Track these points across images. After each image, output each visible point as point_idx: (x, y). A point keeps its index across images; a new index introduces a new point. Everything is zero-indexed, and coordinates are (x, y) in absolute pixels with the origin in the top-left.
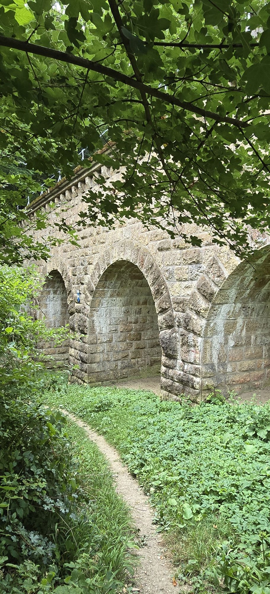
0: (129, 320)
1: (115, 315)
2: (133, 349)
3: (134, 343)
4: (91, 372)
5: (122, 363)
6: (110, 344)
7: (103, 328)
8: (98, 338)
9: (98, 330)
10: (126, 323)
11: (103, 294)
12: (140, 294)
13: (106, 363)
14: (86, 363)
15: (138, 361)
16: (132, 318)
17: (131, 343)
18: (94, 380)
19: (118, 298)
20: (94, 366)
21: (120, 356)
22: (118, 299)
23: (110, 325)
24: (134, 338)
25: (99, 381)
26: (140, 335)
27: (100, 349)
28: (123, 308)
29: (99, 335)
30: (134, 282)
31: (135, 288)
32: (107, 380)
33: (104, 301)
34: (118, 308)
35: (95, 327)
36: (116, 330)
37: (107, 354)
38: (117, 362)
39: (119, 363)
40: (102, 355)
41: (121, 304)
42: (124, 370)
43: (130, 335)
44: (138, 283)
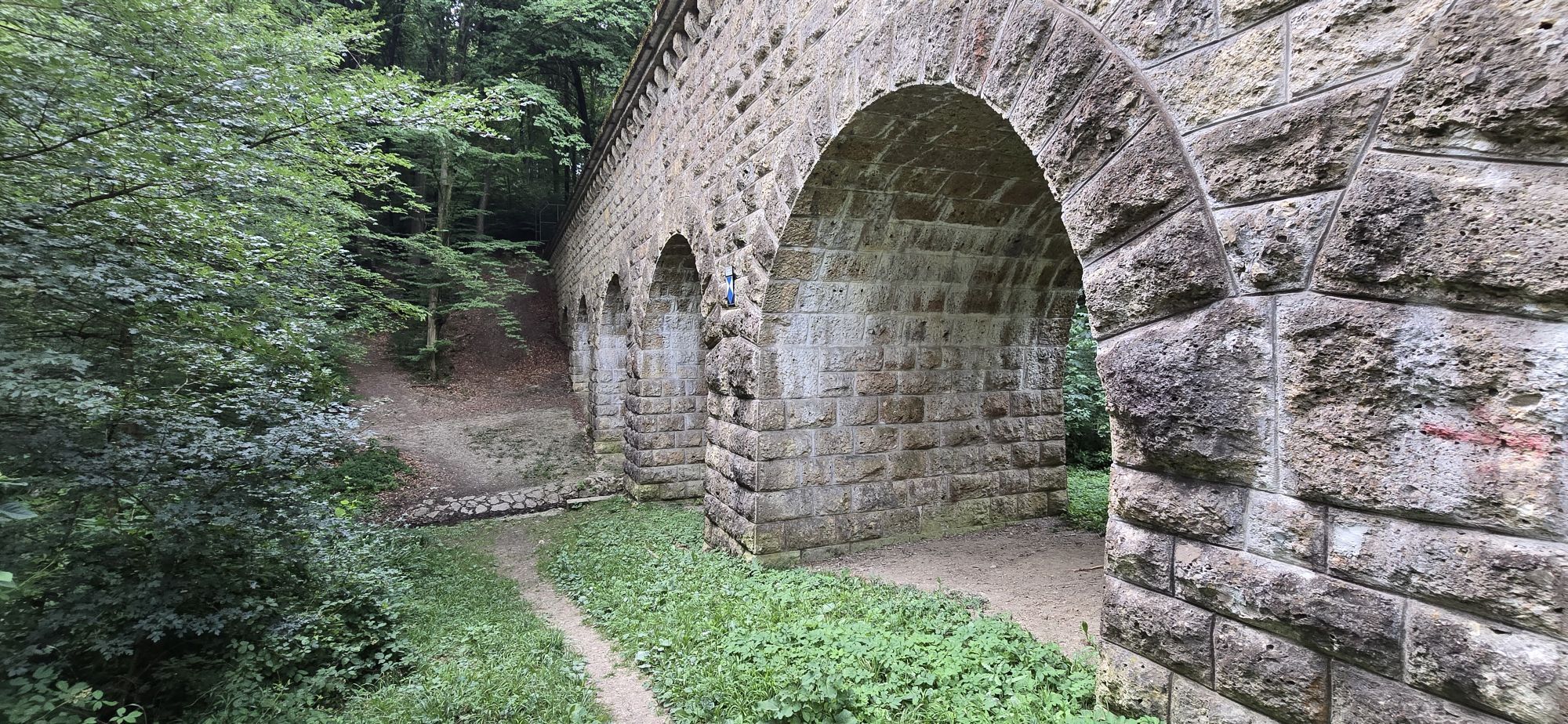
0: (887, 358)
1: (841, 339)
2: (898, 448)
3: (903, 432)
4: (765, 520)
5: (865, 492)
6: (826, 430)
7: (807, 382)
8: (790, 410)
9: (788, 387)
10: (879, 367)
11: (805, 267)
12: (922, 272)
13: (815, 490)
14: (752, 490)
15: (912, 488)
16: (897, 351)
17: (893, 431)
18: (775, 543)
19: (852, 285)
20: (777, 499)
21: (860, 468)
22: (855, 286)
23: (827, 370)
24: (903, 413)
25: (793, 548)
26: (919, 403)
27: (796, 445)
28: (869, 320)
29: (794, 402)
30: (908, 229)
31: (908, 251)
32: (817, 545)
33: (808, 292)
34: (852, 316)
35: (779, 377)
36: (845, 388)
37: (819, 464)
38: (847, 488)
39: (856, 493)
40: (800, 467)
41: (861, 303)
42: (871, 515)
43: (890, 403)
44: (918, 232)
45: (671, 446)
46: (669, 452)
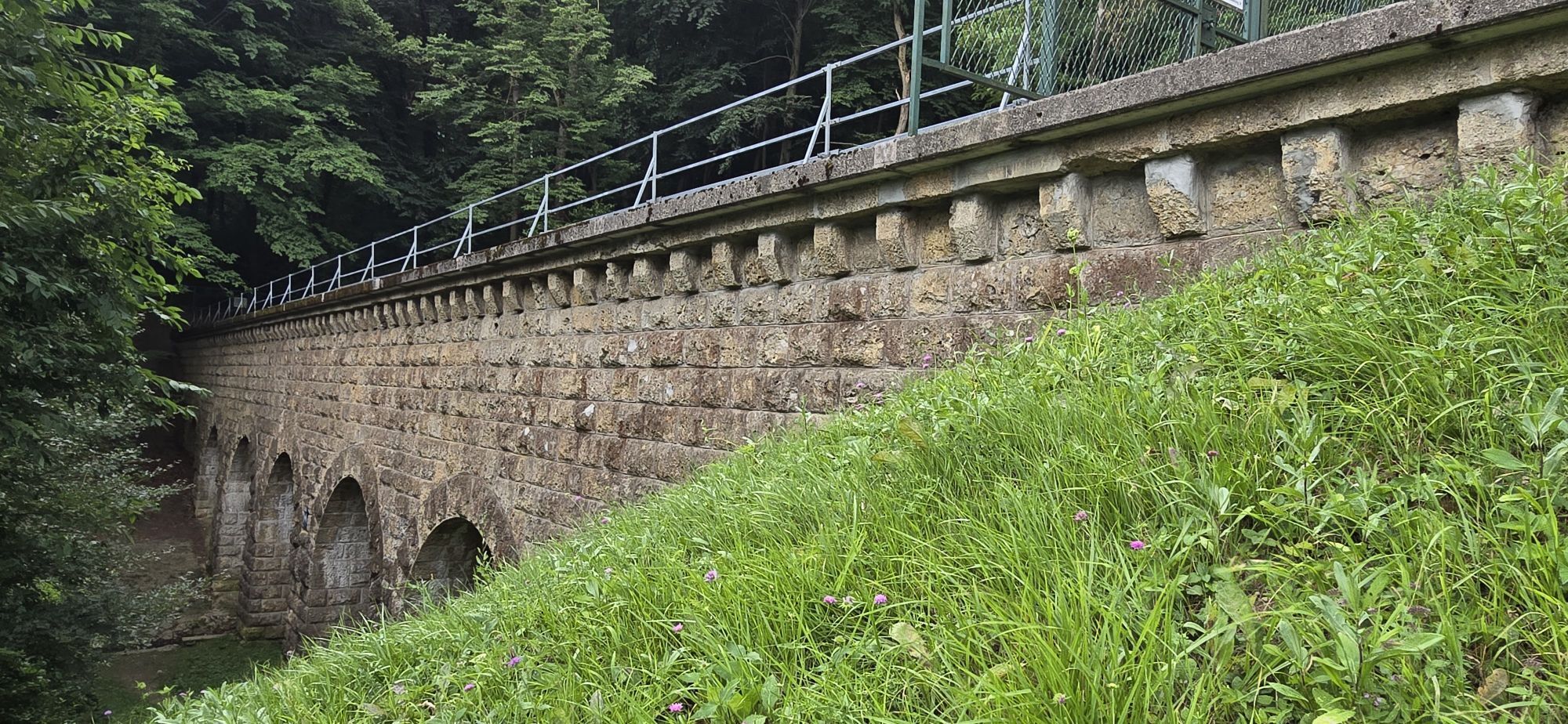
7: (341, 579)
8: (329, 595)
9: (330, 582)
11: (336, 520)
29: (332, 590)
33: (344, 532)
35: (325, 576)
45: (277, 596)
46: (275, 601)
